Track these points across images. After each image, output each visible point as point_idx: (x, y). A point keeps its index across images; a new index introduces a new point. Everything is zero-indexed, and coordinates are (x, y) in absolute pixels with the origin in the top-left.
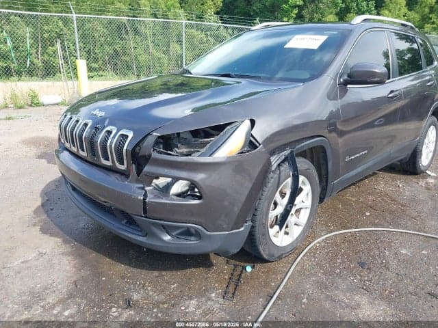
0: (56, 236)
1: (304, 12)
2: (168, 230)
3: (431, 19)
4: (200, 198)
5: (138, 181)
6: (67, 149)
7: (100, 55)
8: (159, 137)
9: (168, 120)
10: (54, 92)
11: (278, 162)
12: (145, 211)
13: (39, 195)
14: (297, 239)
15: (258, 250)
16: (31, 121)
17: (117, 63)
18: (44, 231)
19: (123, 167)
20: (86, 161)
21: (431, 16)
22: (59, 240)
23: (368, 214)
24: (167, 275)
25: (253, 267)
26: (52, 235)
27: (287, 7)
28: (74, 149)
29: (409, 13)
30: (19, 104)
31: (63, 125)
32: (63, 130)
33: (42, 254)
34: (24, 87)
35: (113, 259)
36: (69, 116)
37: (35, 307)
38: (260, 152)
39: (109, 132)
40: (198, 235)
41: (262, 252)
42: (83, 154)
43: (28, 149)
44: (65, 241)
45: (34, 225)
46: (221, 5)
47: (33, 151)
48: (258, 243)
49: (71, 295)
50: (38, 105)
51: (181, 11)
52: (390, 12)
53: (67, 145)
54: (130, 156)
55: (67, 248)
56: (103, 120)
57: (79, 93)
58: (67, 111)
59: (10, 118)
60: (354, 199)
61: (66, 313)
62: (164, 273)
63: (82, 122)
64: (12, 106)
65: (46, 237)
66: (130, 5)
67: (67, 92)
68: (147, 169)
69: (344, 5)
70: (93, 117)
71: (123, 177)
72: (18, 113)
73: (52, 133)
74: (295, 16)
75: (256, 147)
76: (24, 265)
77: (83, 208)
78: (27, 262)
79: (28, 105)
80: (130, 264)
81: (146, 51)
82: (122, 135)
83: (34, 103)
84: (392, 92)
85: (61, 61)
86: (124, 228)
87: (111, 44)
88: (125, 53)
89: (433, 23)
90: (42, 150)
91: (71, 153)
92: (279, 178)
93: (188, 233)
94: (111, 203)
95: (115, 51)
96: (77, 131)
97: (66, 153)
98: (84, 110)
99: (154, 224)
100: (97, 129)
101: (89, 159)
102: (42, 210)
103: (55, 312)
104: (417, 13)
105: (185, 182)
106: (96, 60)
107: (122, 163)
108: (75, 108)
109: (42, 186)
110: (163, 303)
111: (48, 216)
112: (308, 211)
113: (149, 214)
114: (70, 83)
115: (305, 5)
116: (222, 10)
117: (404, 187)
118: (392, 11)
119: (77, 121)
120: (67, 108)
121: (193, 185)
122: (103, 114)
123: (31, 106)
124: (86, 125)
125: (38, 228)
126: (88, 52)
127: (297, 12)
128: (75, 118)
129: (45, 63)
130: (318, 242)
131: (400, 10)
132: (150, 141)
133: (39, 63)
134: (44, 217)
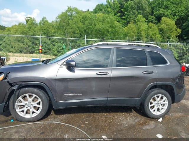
116: (180, 35)
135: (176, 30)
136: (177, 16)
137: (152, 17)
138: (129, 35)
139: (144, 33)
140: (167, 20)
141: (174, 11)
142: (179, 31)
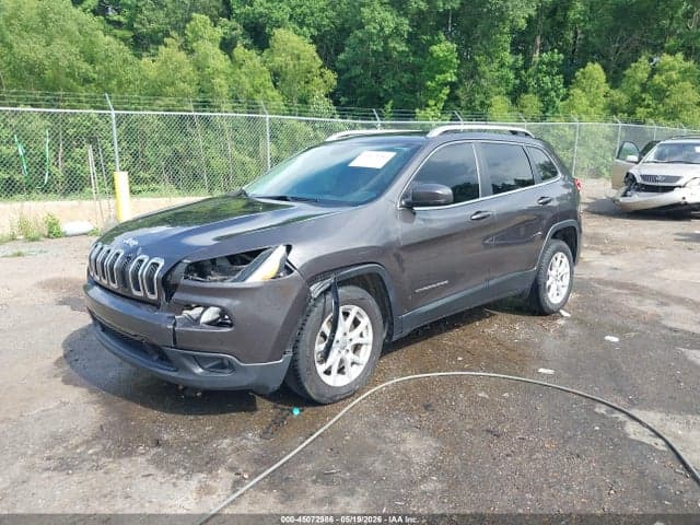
0: (82, 386)
1: (459, 92)
2: (199, 361)
3: (644, 100)
4: (231, 325)
5: (169, 310)
6: (97, 284)
7: (153, 159)
8: (190, 264)
9: (199, 247)
10: (81, 216)
11: (322, 289)
12: (175, 340)
13: (60, 345)
14: (356, 380)
15: (303, 387)
16: (48, 258)
17: (179, 170)
18: (67, 381)
19: (154, 297)
20: (118, 294)
21: (644, 96)
22: (84, 390)
23: (460, 359)
24: (203, 419)
25: (301, 411)
26: (76, 385)
27: (434, 84)
28: (105, 282)
29: (612, 92)
30: (32, 235)
31: (93, 256)
32: (93, 262)
33: (65, 404)
34: (37, 209)
35: (145, 407)
36: (99, 246)
37: (57, 447)
38: (296, 278)
39: (141, 261)
40: (231, 366)
41: (309, 390)
42: (114, 286)
43: (46, 294)
44: (91, 392)
45: (56, 376)
46: (335, 83)
47: (51, 296)
48: (303, 379)
49: (96, 438)
50: (58, 235)
51: (275, 93)
52: (584, 91)
53: (97, 278)
54: (160, 284)
55: (94, 397)
56: (135, 249)
57: (116, 218)
58: (98, 241)
59: (19, 255)
60: (450, 343)
61: (91, 452)
62: (201, 417)
63: (113, 253)
64: (22, 237)
65: (69, 388)
66: (198, 84)
67: (99, 216)
68: (177, 296)
69: (518, 82)
70: (126, 246)
71: (155, 308)
72: (31, 247)
73: (79, 272)
74: (445, 98)
75: (292, 272)
76: (44, 414)
77: (113, 348)
78: (48, 410)
79: (45, 236)
80: (164, 410)
81: (224, 152)
82: (153, 264)
83: (53, 232)
84: (478, 213)
85: (92, 169)
86: (156, 364)
87: (169, 143)
88: (190, 156)
89: (648, 106)
90: (64, 294)
91: (102, 287)
92: (324, 309)
93: (222, 365)
94: (142, 336)
95: (176, 152)
96: (107, 262)
97: (96, 289)
98: (118, 239)
99: (184, 355)
100: (128, 259)
101: (120, 291)
102: (64, 361)
103: (78, 451)
104: (624, 91)
105: (216, 309)
106: (146, 167)
107: (153, 293)
108: (107, 238)
109: (64, 336)
110: (194, 442)
111: (72, 367)
112: (370, 347)
113: (179, 344)
114: (104, 202)
115: (460, 81)
116: (336, 90)
117: (520, 329)
118: (587, 89)
119: (109, 251)
120: (98, 238)
121: (223, 312)
122: (136, 243)
123: (49, 237)
124: (118, 254)
125: (60, 379)
126: (135, 155)
127: (448, 91)
128: (106, 248)
129: (70, 173)
130: (387, 386)
131: (598, 88)
132: (181, 269)
133: (59, 173)
134: (67, 367)
135: (321, 75)
136: (308, 26)
137: (230, 24)
138: (170, 90)
139: (223, 82)
140: (291, 38)
141: (298, 11)
142: (331, 76)
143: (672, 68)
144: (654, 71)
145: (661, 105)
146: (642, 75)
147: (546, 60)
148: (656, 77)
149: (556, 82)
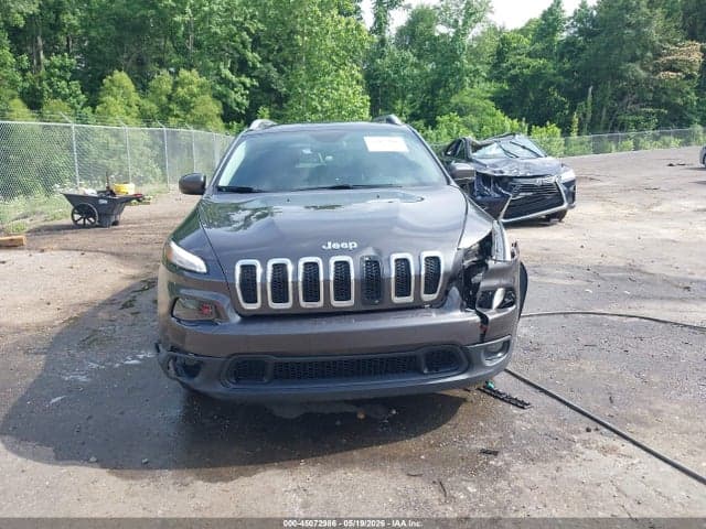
3: (172, 110)
19: (434, 297)
21: (171, 106)
29: (143, 101)
63: (327, 263)
82: (428, 258)
89: (177, 116)
101: (355, 308)
105: (502, 289)
107: (434, 292)
143: (191, 83)
144: (176, 84)
145: (188, 116)
146: (167, 87)
147: (58, 64)
148: (179, 89)
149: (73, 87)
